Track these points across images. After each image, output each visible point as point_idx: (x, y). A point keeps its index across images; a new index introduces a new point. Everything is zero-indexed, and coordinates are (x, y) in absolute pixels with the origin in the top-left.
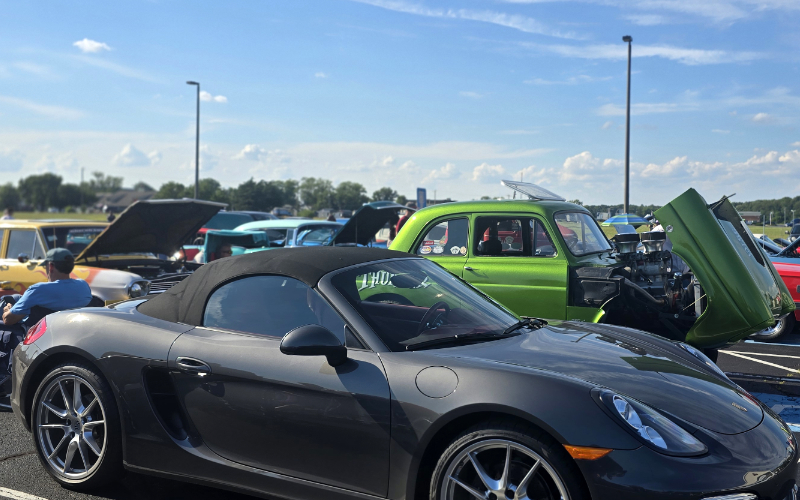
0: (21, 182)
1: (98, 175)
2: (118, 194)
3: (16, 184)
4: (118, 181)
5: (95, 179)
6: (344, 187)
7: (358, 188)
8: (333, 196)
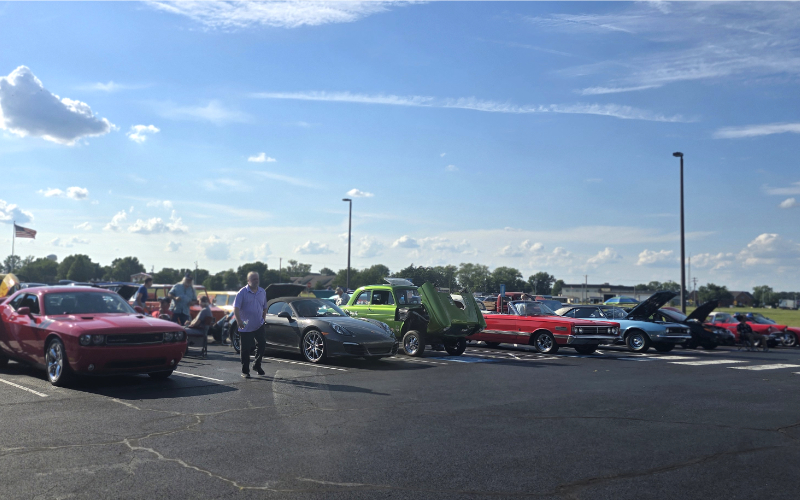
0: (240, 268)
1: (293, 263)
2: (308, 277)
3: (236, 271)
4: (308, 267)
5: (291, 266)
6: (500, 272)
7: (513, 273)
8: (489, 280)
